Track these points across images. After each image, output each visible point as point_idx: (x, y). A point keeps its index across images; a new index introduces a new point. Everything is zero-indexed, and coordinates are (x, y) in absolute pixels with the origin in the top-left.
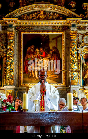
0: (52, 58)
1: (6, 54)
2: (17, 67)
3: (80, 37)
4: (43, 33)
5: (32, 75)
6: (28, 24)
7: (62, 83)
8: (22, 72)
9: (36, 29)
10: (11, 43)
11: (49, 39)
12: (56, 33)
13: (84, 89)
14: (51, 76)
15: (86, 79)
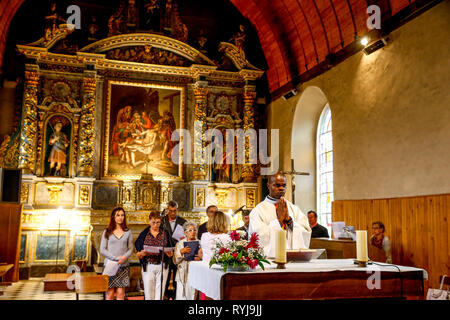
0: (161, 130)
1: (80, 118)
2: (98, 144)
3: (212, 98)
4: (149, 86)
5: (125, 159)
6: (121, 68)
7: (177, 175)
8: (107, 153)
9: (135, 77)
10: (89, 99)
11: (157, 98)
12: (170, 88)
13: (215, 187)
14: (160, 163)
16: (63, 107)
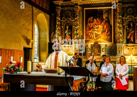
0: (105, 24)
1: (74, 23)
2: (81, 32)
3: (125, 10)
4: (99, 8)
5: (91, 37)
6: (88, 3)
7: (112, 42)
8: (85, 35)
9: (94, 5)
10: (77, 16)
11: (103, 12)
12: (108, 8)
13: (127, 46)
14: (104, 37)
15: (128, 39)
16: (69, 20)
